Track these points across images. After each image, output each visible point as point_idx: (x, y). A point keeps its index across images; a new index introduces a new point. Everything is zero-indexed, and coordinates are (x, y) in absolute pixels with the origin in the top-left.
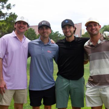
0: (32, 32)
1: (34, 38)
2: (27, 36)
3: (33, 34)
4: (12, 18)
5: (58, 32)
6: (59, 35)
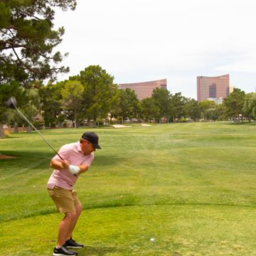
0: (130, 96)
1: (134, 106)
2: (121, 103)
3: (132, 99)
4: (91, 72)
5: (180, 94)
6: (182, 100)
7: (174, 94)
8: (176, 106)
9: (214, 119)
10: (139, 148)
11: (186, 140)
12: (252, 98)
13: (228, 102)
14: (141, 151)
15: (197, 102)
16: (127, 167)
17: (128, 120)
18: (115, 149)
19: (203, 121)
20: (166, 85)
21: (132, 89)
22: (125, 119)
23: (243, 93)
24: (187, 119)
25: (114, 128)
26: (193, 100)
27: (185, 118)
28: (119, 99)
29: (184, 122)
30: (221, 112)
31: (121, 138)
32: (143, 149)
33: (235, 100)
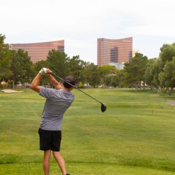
0: (22, 58)
3: (25, 62)
5: (78, 57)
6: (80, 64)
7: (71, 58)
8: (73, 70)
9: (115, 85)
10: (30, 114)
11: (80, 107)
12: (154, 65)
13: (129, 68)
14: (30, 118)
15: (97, 66)
16: (15, 133)
17: (20, 85)
18: (3, 116)
19: (102, 88)
20: (63, 47)
21: (25, 50)
22: (16, 83)
23: (146, 58)
24: (85, 85)
25: (4, 92)
26: (92, 64)
27: (83, 84)
28: (10, 61)
29: (82, 88)
30: (122, 78)
31: (11, 104)
32: (34, 115)
33: (137, 66)
